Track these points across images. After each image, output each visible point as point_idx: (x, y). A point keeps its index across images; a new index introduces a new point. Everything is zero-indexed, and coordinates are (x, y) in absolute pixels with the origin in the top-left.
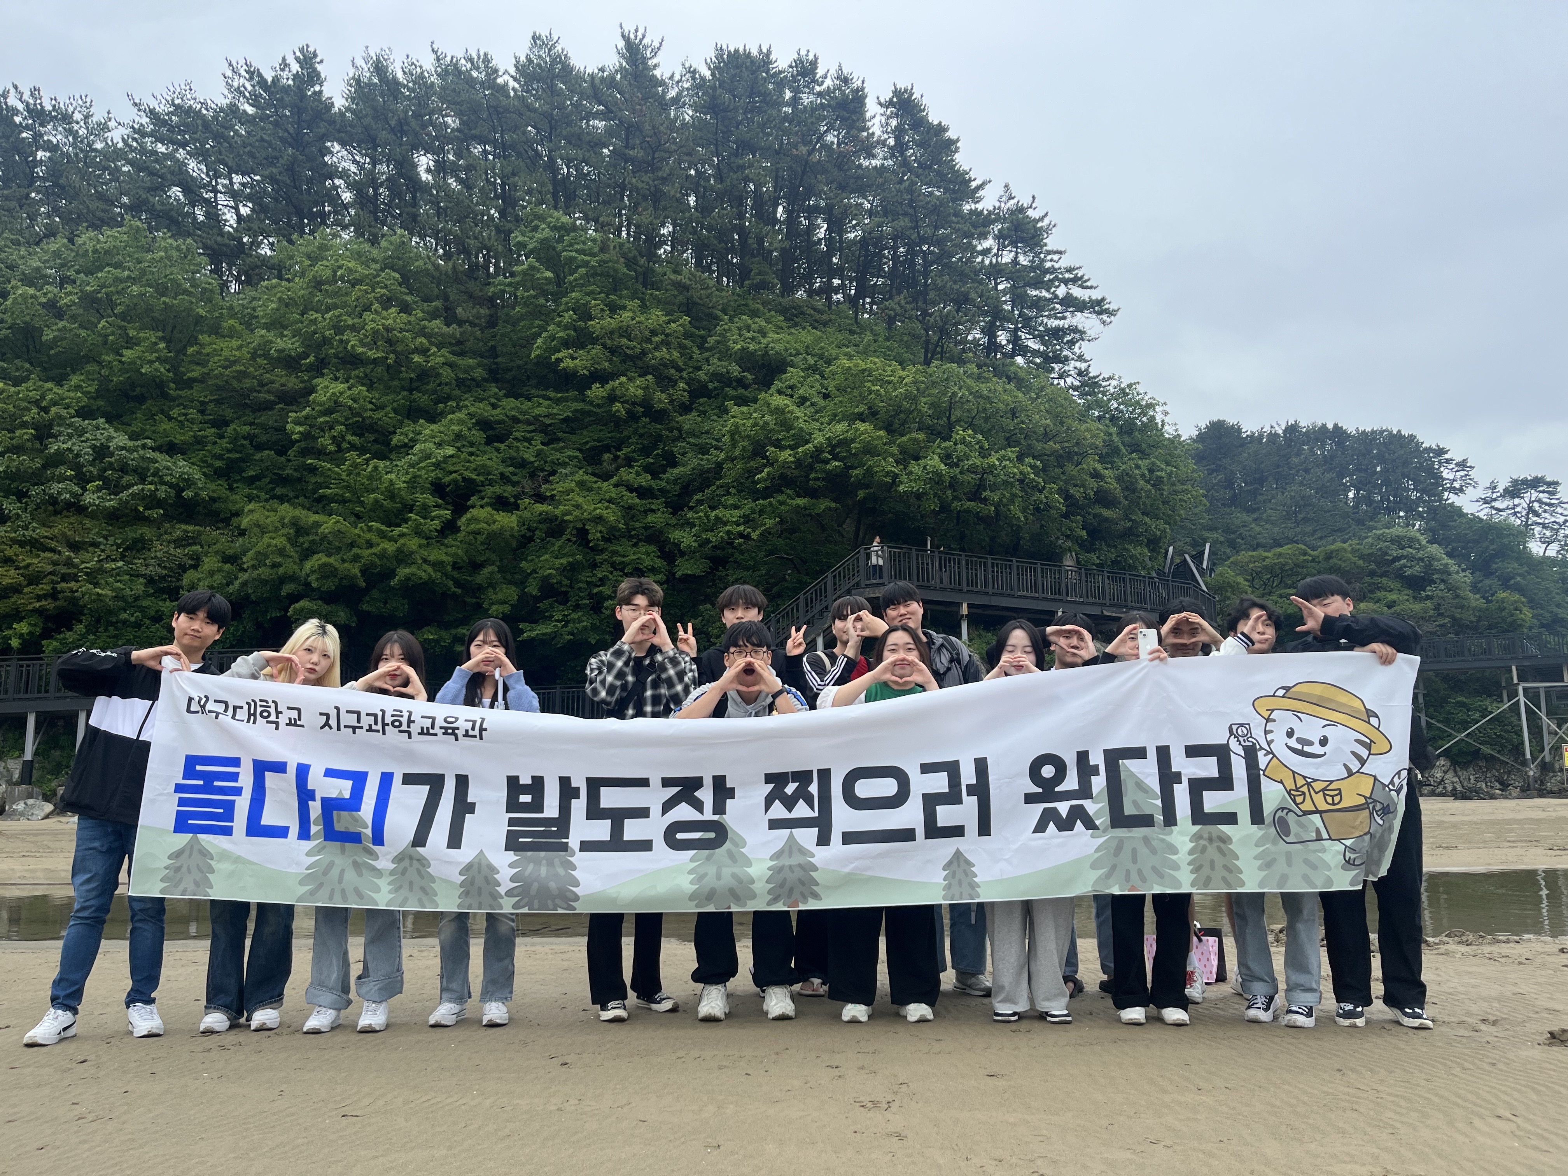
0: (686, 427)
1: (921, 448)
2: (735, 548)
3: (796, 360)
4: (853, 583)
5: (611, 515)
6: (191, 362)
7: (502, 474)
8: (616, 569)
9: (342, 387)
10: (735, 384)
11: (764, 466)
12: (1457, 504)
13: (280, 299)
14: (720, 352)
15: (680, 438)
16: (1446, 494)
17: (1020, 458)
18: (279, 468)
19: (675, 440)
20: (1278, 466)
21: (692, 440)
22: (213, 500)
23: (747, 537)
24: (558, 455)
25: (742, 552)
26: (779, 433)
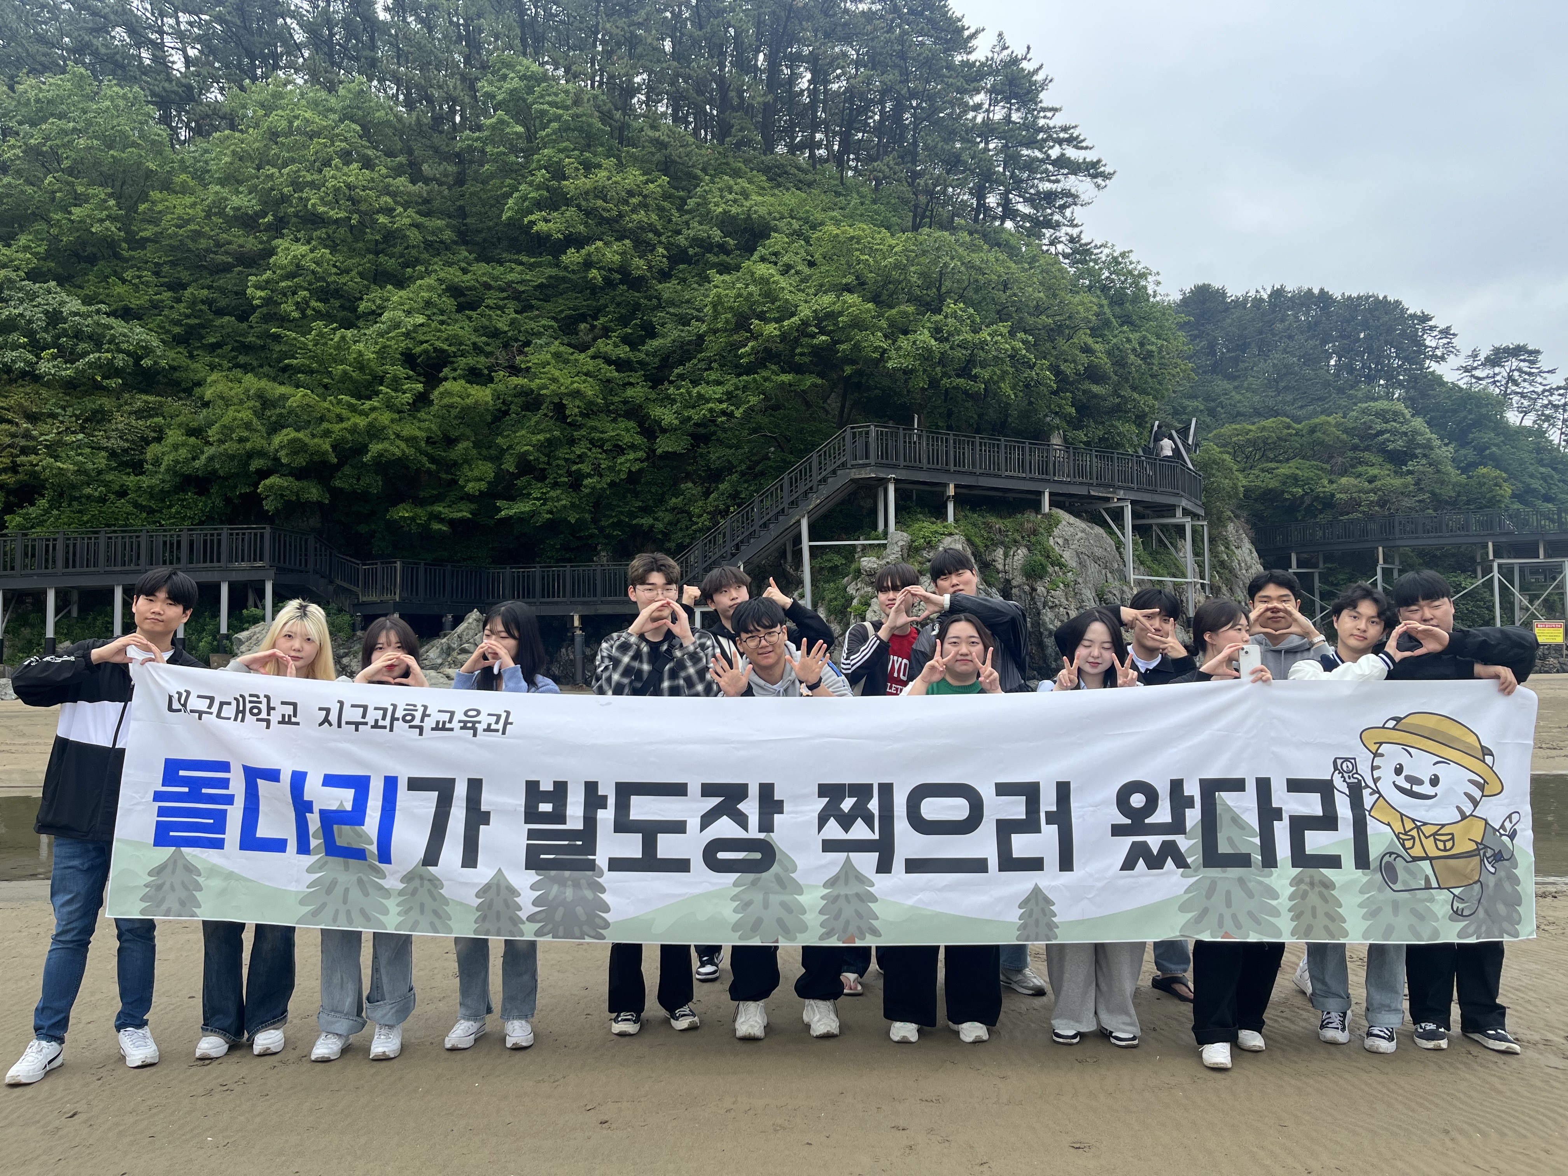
0: (666, 296)
1: (910, 321)
2: (717, 426)
3: (781, 224)
4: (839, 463)
5: (589, 389)
6: (143, 220)
7: (474, 344)
8: (594, 446)
9: (304, 249)
10: (716, 249)
11: (748, 339)
12: (1438, 372)
13: (234, 152)
14: (701, 215)
15: (659, 307)
16: (1428, 362)
17: (1012, 334)
18: (241, 335)
19: (654, 309)
20: (1261, 333)
21: (672, 310)
22: (174, 368)
23: (730, 415)
24: (532, 324)
25: (725, 430)
26: (764, 305)
